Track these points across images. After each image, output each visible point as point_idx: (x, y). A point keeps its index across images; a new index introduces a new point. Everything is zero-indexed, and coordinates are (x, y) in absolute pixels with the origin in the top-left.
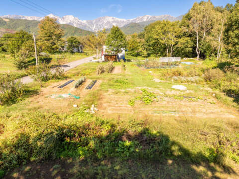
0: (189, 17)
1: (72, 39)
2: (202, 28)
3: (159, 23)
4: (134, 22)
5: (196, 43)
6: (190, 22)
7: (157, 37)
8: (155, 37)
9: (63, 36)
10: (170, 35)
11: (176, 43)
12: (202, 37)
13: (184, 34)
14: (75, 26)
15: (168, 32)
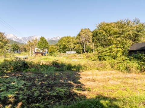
0: (79, 35)
1: (15, 45)
2: (86, 40)
3: (65, 37)
4: (52, 39)
5: (84, 47)
6: (80, 37)
7: (65, 44)
8: (64, 44)
9: (8, 43)
10: (71, 43)
11: (75, 47)
12: (86, 44)
13: (78, 43)
14: (14, 40)
15: (70, 42)
